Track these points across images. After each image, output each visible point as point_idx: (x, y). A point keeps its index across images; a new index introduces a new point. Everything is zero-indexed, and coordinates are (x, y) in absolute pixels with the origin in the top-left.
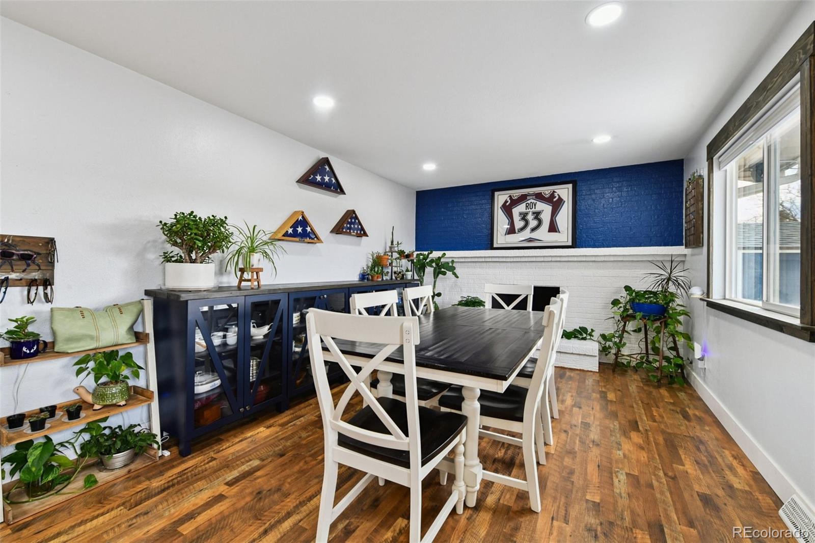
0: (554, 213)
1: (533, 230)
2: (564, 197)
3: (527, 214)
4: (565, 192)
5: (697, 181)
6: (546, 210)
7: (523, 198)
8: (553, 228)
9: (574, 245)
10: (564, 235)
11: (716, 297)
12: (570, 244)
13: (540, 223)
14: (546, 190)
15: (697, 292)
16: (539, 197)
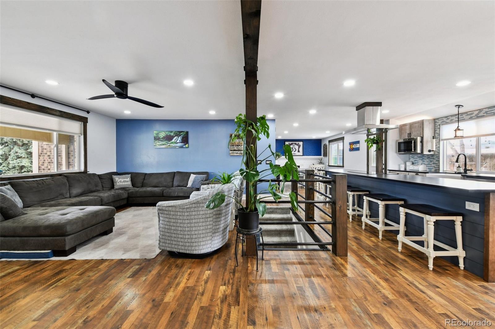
0: (299, 148)
1: (294, 151)
2: (301, 145)
3: (293, 148)
4: (301, 143)
5: (325, 145)
6: (297, 147)
7: (292, 144)
8: (299, 151)
9: (303, 156)
10: (301, 153)
11: (330, 165)
12: (302, 155)
13: (296, 150)
14: (297, 143)
15: (327, 164)
16: (295, 144)
